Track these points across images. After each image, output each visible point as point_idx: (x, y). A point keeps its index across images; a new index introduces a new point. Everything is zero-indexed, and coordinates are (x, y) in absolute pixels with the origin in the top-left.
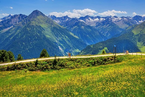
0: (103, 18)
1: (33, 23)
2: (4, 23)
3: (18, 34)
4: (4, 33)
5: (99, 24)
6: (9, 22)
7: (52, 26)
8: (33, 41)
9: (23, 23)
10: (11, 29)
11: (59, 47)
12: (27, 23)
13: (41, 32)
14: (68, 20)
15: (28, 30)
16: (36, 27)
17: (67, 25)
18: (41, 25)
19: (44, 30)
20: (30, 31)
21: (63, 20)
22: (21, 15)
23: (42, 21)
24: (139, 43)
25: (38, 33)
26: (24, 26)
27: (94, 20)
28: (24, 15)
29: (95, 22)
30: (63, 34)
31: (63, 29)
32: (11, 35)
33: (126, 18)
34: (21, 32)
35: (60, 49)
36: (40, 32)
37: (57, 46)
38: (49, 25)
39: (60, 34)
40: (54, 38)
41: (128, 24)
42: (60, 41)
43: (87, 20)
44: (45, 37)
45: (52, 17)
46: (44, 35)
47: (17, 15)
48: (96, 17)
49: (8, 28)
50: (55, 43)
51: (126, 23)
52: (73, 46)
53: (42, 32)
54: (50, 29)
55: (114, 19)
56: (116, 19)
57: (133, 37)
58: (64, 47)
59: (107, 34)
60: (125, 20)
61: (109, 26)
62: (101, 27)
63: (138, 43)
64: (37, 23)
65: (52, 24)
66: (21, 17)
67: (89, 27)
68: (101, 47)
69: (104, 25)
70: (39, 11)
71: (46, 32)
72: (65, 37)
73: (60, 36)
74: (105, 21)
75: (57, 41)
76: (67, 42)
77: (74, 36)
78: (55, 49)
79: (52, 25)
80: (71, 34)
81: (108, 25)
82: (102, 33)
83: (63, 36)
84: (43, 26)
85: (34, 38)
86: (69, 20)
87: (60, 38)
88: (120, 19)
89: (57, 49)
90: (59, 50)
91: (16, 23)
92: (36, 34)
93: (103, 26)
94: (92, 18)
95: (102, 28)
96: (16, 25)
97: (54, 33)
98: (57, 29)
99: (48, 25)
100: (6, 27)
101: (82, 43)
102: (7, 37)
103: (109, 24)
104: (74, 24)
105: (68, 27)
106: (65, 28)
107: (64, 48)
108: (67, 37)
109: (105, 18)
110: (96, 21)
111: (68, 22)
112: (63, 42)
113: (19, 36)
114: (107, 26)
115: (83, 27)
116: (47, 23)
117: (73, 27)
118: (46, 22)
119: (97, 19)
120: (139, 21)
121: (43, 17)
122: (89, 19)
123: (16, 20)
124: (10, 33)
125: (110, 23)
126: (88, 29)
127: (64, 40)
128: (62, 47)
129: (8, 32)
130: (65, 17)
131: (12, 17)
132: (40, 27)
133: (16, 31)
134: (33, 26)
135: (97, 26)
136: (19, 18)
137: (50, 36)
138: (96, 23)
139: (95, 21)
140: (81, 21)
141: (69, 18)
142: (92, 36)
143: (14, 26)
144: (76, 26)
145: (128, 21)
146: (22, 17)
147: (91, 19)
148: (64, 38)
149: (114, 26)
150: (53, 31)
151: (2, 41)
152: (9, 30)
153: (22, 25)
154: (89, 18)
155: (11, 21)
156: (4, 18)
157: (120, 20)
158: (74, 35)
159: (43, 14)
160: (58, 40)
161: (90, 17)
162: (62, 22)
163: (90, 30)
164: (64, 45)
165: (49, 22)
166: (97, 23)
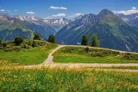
1: (102, 22)
2: (76, 22)
3: (88, 32)
4: (76, 31)
6: (80, 21)
8: (101, 39)
9: (92, 22)
10: (82, 27)
11: (126, 45)
12: (96, 22)
15: (96, 28)
16: (104, 25)
17: (136, 23)
18: (109, 24)
19: (112, 28)
20: (99, 29)
21: (132, 17)
22: (90, 14)
23: (110, 19)
25: (105, 32)
26: (93, 25)
28: (94, 14)
31: (131, 27)
32: (82, 33)
34: (91, 30)
35: (127, 47)
36: (107, 30)
42: (127, 40)
44: (112, 35)
45: (120, 15)
46: (111, 33)
47: (87, 15)
49: (80, 27)
50: (123, 41)
53: (110, 30)
58: (131, 45)
64: (105, 22)
65: (120, 22)
66: (90, 17)
70: (108, 10)
71: (114, 30)
76: (136, 41)
78: (122, 47)
84: (111, 24)
85: (102, 36)
89: (124, 47)
91: (86, 22)
92: (103, 32)
96: (86, 24)
97: (122, 31)
99: (116, 23)
100: (78, 26)
102: (79, 34)
105: (137, 25)
106: (134, 26)
107: (132, 47)
113: (89, 34)
116: (115, 21)
123: (86, 19)
124: (81, 31)
129: (79, 30)
131: (83, 17)
132: (108, 25)
133: (86, 29)
134: (101, 24)
136: (89, 17)
137: (117, 34)
143: (84, 24)
146: (92, 16)
151: (75, 38)
152: (81, 28)
153: (91, 24)
155: (82, 20)
156: (76, 18)
159: (112, 13)
162: (130, 20)
164: (131, 44)
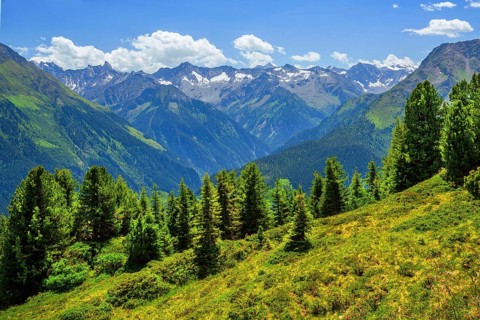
0: (243, 71)
5: (234, 93)
7: (60, 102)
13: (15, 128)
14: (113, 81)
27: (214, 80)
29: (215, 87)
30: (101, 135)
33: (327, 71)
38: (44, 97)
39: (91, 134)
40: (69, 150)
41: (335, 93)
43: (185, 79)
48: (218, 70)
51: (329, 89)
52: (146, 180)
54: (51, 115)
55: (284, 75)
56: (290, 75)
57: (374, 136)
59: (266, 131)
60: (326, 78)
61: (271, 100)
62: (242, 106)
67: (197, 105)
69: (252, 97)
72: (114, 147)
73: (91, 144)
74: (253, 82)
75: (81, 163)
77: (143, 140)
79: (58, 100)
80: (133, 132)
81: (267, 97)
82: (245, 126)
83: (103, 140)
86: (118, 81)
87: (93, 151)
88: (307, 75)
93: (247, 100)
94: (205, 71)
95: (246, 110)
98: (79, 116)
101: (178, 168)
103: (268, 93)
104: (140, 93)
108: (118, 145)
109: (253, 71)
110: (220, 83)
111: (112, 87)
114: (263, 101)
115: (174, 106)
117: (135, 107)
118: (32, 87)
119: (223, 77)
120: (371, 85)
121: (17, 65)
122: (194, 78)
125: (273, 89)
126: (194, 115)
127: (108, 157)
130: (97, 69)
135: (224, 103)
138: (218, 93)
139: (217, 83)
140: (163, 82)
141: (114, 72)
142: (211, 139)
144: (148, 104)
145: (337, 84)
147: (199, 77)
148: (109, 151)
149: (290, 102)
150: (63, 123)
154: (194, 73)
157: (307, 81)
158: (146, 137)
160: (83, 159)
161: (195, 68)
163: (202, 116)
165: (45, 87)
166: (223, 91)
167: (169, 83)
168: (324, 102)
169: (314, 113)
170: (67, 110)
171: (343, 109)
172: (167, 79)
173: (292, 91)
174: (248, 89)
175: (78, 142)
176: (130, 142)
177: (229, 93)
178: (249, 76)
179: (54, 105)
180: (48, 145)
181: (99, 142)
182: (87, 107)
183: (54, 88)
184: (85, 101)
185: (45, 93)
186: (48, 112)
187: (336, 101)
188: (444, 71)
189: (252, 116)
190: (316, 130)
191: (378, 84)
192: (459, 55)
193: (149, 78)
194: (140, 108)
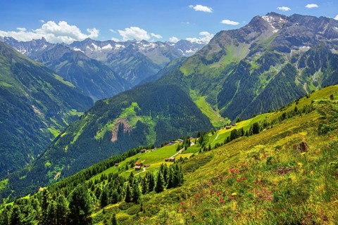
0: (120, 43)
5: (114, 55)
7: (14, 61)
14: (47, 48)
24: (194, 91)
27: (104, 48)
30: (39, 79)
33: (164, 44)
37: (29, 106)
38: (4, 58)
39: (32, 79)
40: (20, 88)
41: (167, 56)
43: (88, 47)
48: (106, 43)
51: (165, 54)
52: (64, 103)
54: (9, 68)
55: (142, 46)
56: (145, 45)
57: (183, 79)
59: (131, 76)
60: (163, 48)
61: (134, 60)
62: (118, 63)
63: (191, 91)
67: (94, 62)
68: (126, 102)
69: (124, 58)
72: (46, 86)
73: (33, 84)
74: (125, 49)
75: (27, 95)
77: (63, 82)
79: (13, 59)
80: (57, 77)
81: (132, 58)
82: (120, 74)
83: (40, 82)
86: (50, 49)
87: (34, 88)
88: (154, 46)
90: (33, 114)
93: (121, 59)
94: (99, 43)
95: (120, 65)
98: (25, 69)
101: (82, 96)
103: (132, 55)
104: (62, 56)
108: (48, 85)
109: (125, 43)
110: (107, 50)
111: (46, 52)
112: (40, 95)
114: (129, 60)
115: (81, 63)
117: (58, 63)
119: (109, 46)
120: (187, 51)
122: (93, 47)
125: (135, 54)
126: (92, 68)
127: (43, 91)
128: (40, 107)
130: (38, 41)
135: (109, 61)
138: (106, 55)
139: (105, 50)
140: (76, 49)
141: (47, 43)
142: (101, 81)
144: (67, 62)
145: (168, 51)
147: (96, 47)
148: (43, 88)
149: (144, 60)
150: (16, 72)
154: (93, 44)
157: (153, 49)
158: (64, 80)
160: (28, 92)
161: (93, 41)
163: (96, 68)
166: (109, 54)
167: (79, 50)
168: (161, 61)
169: (156, 66)
170: (18, 65)
171: (170, 65)
172: (77, 48)
173: (145, 54)
174: (122, 53)
175: (25, 83)
176: (55, 83)
177: (111, 56)
178: (123, 46)
179: (10, 62)
180: (8, 85)
181: (37, 83)
182: (30, 64)
183: (9, 52)
184: (29, 60)
185: (4, 55)
186: (7, 66)
187: (168, 60)
188: (221, 45)
189: (123, 69)
190: (155, 76)
191: (190, 51)
192: (229, 37)
193: (67, 47)
194: (62, 64)
